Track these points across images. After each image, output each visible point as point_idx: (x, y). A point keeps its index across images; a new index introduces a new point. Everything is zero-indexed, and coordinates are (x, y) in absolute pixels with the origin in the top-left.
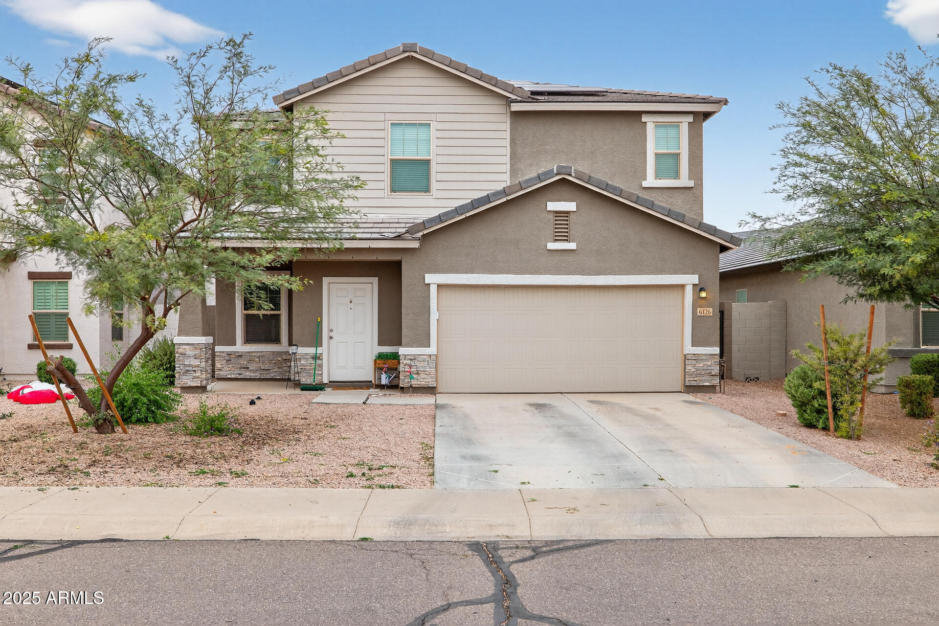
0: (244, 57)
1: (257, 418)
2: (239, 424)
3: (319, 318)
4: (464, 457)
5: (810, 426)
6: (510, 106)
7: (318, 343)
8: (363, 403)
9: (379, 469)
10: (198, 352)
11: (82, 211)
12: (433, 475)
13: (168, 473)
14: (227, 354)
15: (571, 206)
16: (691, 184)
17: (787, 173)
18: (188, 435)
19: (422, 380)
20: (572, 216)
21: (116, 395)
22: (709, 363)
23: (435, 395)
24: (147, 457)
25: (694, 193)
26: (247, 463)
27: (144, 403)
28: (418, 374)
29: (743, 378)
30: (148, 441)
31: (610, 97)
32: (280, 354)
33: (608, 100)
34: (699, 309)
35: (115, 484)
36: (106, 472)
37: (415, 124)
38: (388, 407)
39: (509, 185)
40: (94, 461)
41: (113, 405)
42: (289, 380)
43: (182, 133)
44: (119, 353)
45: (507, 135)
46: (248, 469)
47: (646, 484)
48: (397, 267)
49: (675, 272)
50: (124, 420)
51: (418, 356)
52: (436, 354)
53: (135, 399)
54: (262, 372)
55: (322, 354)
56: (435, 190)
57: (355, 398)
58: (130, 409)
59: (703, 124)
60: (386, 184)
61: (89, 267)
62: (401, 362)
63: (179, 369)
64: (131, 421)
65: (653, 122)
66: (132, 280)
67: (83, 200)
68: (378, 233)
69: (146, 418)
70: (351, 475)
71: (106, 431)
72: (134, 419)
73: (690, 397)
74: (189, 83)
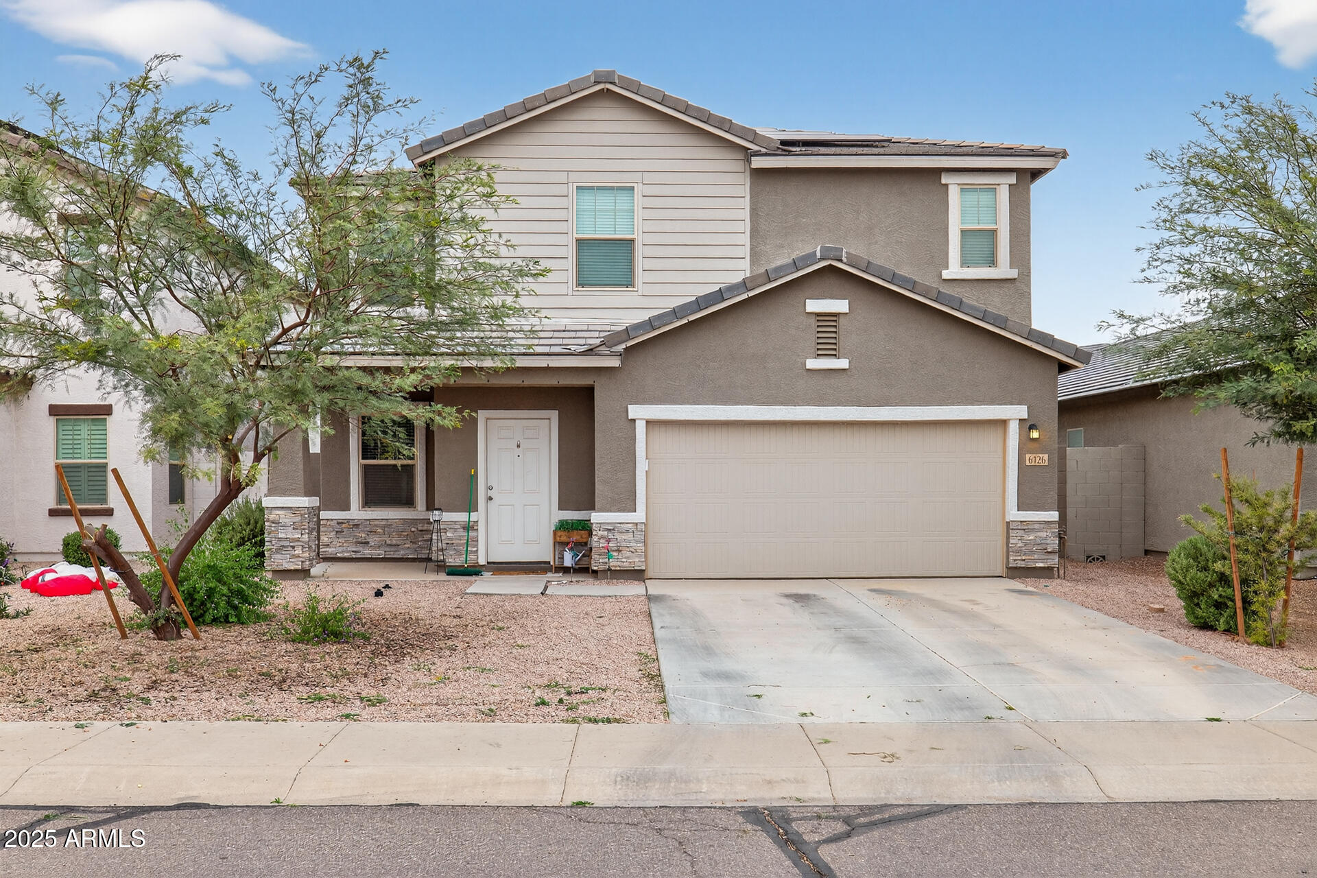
0: (374, 85)
1: (388, 615)
2: (363, 626)
3: (473, 470)
4: (706, 675)
5: (1205, 626)
6: (750, 163)
7: (471, 506)
8: (542, 593)
9: (582, 693)
10: (298, 519)
11: (136, 310)
12: (665, 702)
13: (267, 700)
14: (338, 523)
15: (841, 306)
16: (1013, 273)
17: (1161, 256)
18: (289, 641)
19: (625, 560)
20: (842, 320)
21: (182, 582)
22: (1043, 535)
23: (644, 582)
24: (232, 675)
25: (1018, 287)
26: (382, 684)
27: (223, 595)
28: (619, 551)
29: (1082, 557)
30: (232, 651)
31: (894, 148)
32: (414, 521)
33: (892, 153)
34: (1028, 456)
35: (190, 717)
36: (175, 699)
37: (612, 188)
38: (579, 600)
39: (748, 275)
40: (155, 682)
41: (179, 598)
42: (429, 560)
43: (279, 199)
44: (187, 521)
45: (746, 203)
46: (385, 692)
47: (990, 716)
48: (587, 393)
49: (992, 402)
50: (195, 619)
51: (619, 525)
52: (644, 521)
53: (210, 588)
54: (388, 549)
55: (477, 521)
56: (640, 284)
57: (528, 586)
58: (203, 603)
59: (1032, 186)
60: (570, 275)
61: (148, 391)
62: (594, 533)
63: (269, 543)
64: (204, 621)
65: (958, 184)
66: (212, 409)
67: (137, 293)
68: (560, 345)
69: (227, 616)
70: (543, 703)
71: (168, 635)
72: (208, 618)
73: (1017, 584)
74: (292, 122)
